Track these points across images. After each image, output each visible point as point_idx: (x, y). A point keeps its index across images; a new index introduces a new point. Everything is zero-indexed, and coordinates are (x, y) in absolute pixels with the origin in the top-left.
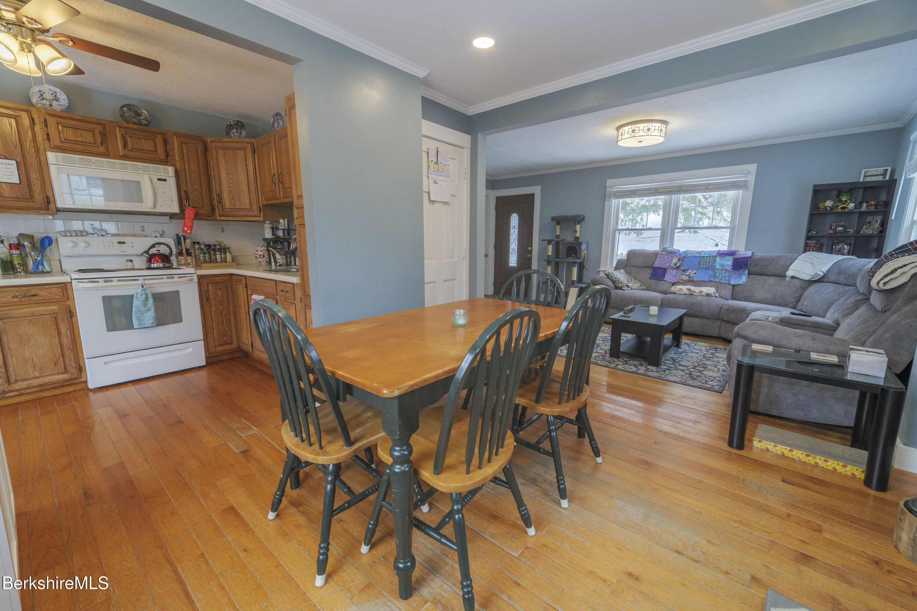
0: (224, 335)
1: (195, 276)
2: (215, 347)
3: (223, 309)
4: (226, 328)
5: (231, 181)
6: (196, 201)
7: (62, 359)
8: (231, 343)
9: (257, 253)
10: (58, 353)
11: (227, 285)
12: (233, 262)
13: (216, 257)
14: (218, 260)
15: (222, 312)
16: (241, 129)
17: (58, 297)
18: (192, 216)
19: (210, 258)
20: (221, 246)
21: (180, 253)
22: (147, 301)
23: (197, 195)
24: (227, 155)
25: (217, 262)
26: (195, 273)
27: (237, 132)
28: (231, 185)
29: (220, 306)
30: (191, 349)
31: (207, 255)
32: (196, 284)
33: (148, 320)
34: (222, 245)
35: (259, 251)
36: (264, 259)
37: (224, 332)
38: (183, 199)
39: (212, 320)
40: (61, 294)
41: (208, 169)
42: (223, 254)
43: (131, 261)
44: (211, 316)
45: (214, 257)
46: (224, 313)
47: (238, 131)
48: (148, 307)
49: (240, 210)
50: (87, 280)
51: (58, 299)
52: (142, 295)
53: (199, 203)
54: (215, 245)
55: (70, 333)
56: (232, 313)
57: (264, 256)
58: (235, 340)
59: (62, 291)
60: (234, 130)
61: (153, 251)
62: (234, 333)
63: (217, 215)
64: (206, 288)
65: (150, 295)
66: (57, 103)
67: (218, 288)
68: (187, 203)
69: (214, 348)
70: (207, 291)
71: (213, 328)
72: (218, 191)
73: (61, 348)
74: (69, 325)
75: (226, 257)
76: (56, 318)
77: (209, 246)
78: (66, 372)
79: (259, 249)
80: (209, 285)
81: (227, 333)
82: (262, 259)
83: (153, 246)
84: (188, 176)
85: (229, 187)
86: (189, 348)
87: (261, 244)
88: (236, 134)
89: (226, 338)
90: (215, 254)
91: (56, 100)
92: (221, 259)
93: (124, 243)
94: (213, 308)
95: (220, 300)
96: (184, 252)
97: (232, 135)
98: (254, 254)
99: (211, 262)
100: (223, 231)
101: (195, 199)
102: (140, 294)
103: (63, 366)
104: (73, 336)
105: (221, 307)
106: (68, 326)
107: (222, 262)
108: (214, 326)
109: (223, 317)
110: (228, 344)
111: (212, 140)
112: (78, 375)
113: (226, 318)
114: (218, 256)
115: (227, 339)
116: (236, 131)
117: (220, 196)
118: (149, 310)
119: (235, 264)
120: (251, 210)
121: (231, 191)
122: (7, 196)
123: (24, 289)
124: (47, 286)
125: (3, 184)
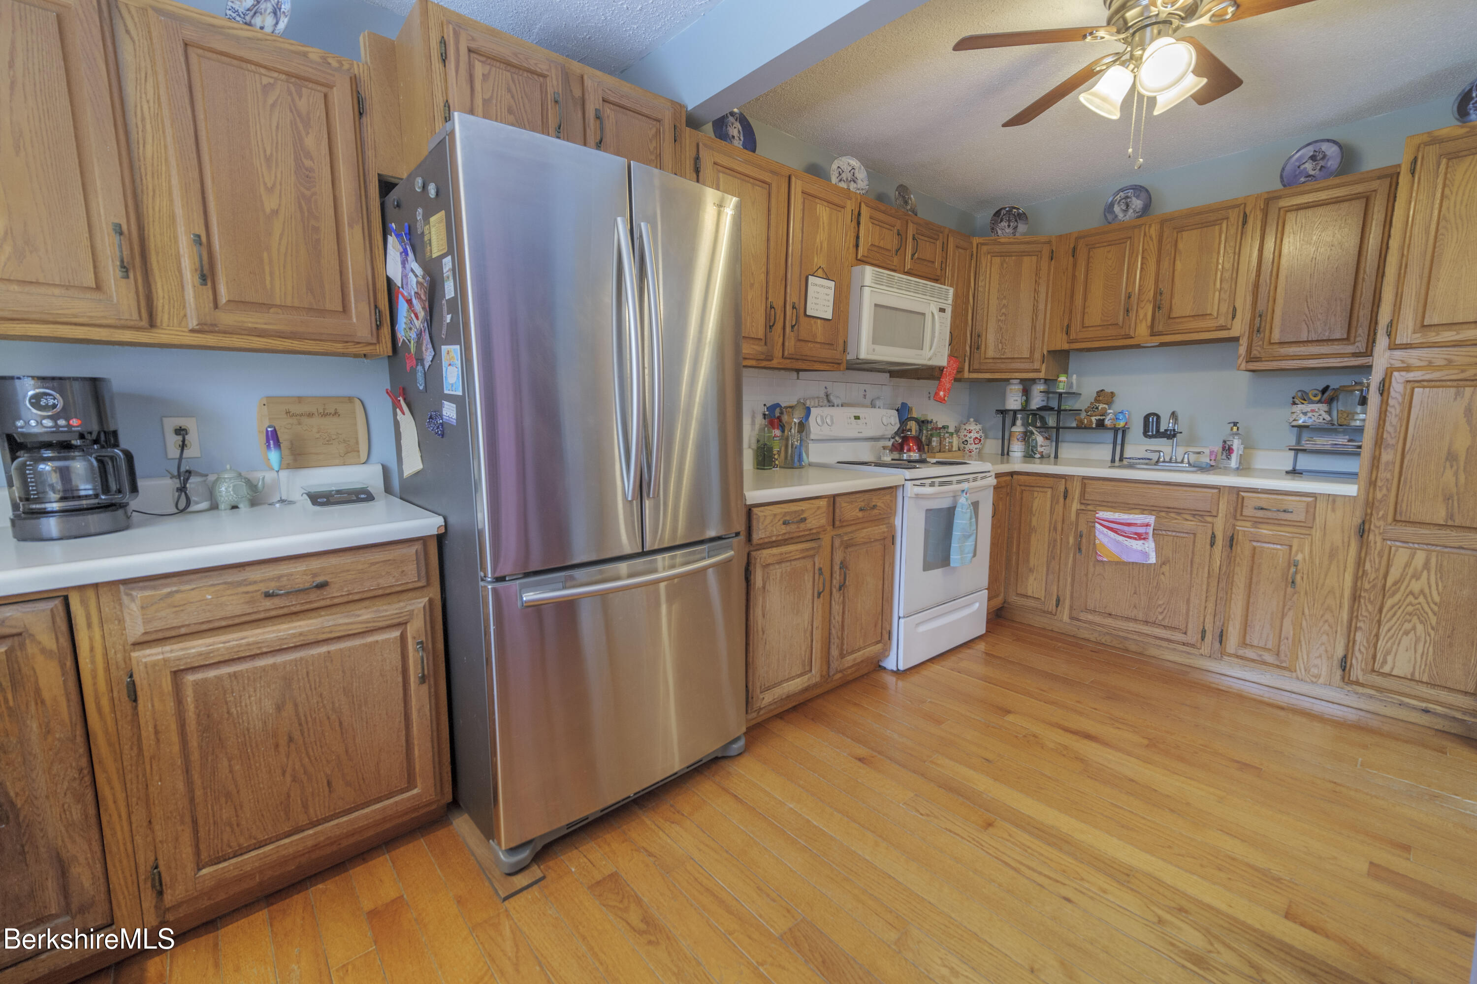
0: (996, 580)
5: (1004, 310)
16: (1016, 221)
18: (954, 372)
23: (957, 336)
24: (1005, 266)
27: (1009, 226)
28: (1003, 318)
30: (977, 605)
33: (968, 553)
40: (891, 504)
47: (1012, 224)
49: (1011, 361)
53: (957, 350)
55: (891, 573)
58: (1002, 589)
60: (1004, 224)
62: (1003, 577)
66: (855, 185)
72: (979, 328)
74: (891, 558)
78: (881, 640)
85: (999, 320)
86: (975, 603)
88: (1007, 230)
89: (997, 585)
91: (855, 182)
93: (859, 418)
97: (1000, 232)
101: (955, 343)
104: (892, 577)
106: (890, 561)
110: (997, 596)
111: (981, 240)
116: (1006, 224)
117: (981, 336)
120: (1031, 359)
121: (1001, 328)
122: (819, 340)
123: (867, 496)
124: (883, 492)
125: (819, 321)
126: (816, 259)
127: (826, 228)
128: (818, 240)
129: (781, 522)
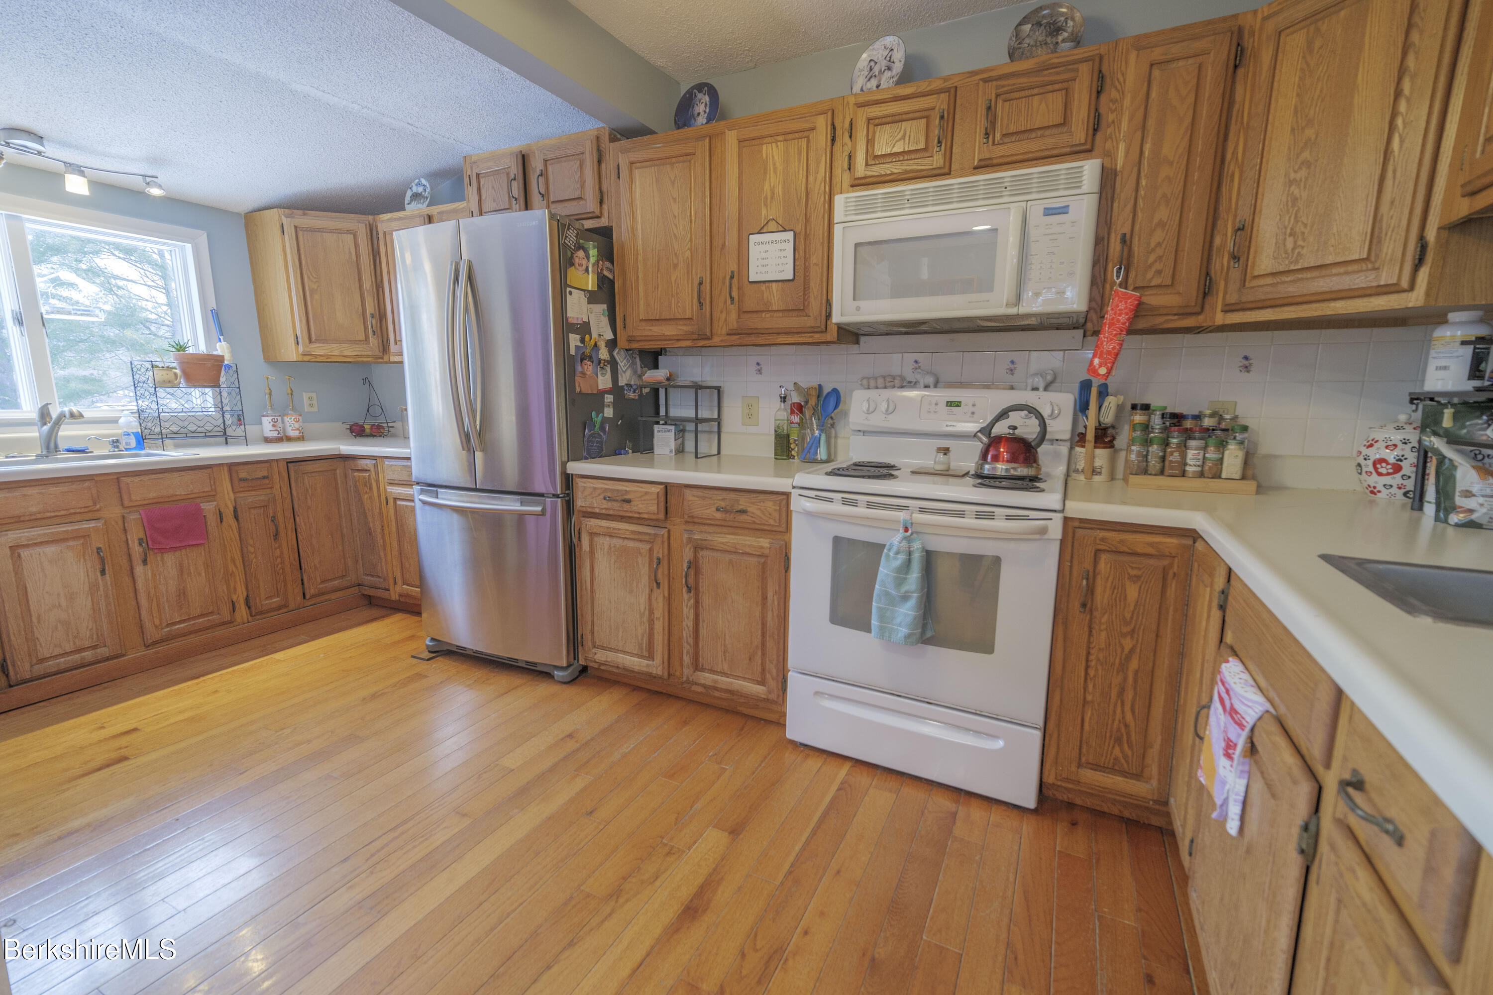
0: (1118, 740)
1: (1058, 518)
2: (1079, 766)
3: (1132, 651)
4: (1129, 717)
5: (1306, 155)
6: (1150, 266)
7: (760, 653)
8: (1138, 776)
9: (1365, 451)
10: (757, 641)
11: (1165, 572)
12: (1243, 478)
13: (1184, 456)
14: (1188, 468)
15: (1128, 658)
17: (772, 522)
18: (1123, 318)
19: (1163, 459)
20: (1221, 418)
21: (1079, 439)
22: (907, 573)
23: (1159, 244)
25: (1183, 474)
26: (1062, 511)
28: (1302, 173)
29: (1124, 635)
30: (1001, 743)
31: (1154, 448)
32: (1055, 548)
33: (900, 625)
34: (1228, 416)
35: (1382, 445)
36: (1397, 479)
37: (1119, 730)
38: (1110, 265)
39: (1086, 673)
40: (776, 515)
41: (1226, 139)
42: (1211, 449)
43: (946, 451)
44: (1087, 660)
45: (1176, 457)
46: (1134, 664)
48: (904, 588)
49: (1315, 273)
50: (812, 494)
51: (773, 526)
52: (897, 553)
53: (1159, 272)
54: (1198, 417)
55: (779, 604)
56: (1162, 674)
57: (1397, 468)
58: (1153, 770)
59: (780, 511)
61: (1001, 429)
62: (1157, 747)
63: (1219, 307)
64: (1088, 564)
65: (917, 556)
67: (1133, 572)
68: (1118, 277)
69: (1074, 768)
70: (1091, 577)
71: (1085, 702)
72: (1244, 213)
73: (763, 629)
74: (779, 586)
75: (1221, 460)
76: (764, 566)
77: (1177, 418)
78: (762, 683)
79: (1379, 435)
80: (1104, 557)
81: (1129, 737)
82: (1387, 480)
83: (1003, 414)
84: (1143, 182)
85: (1291, 182)
86: (994, 737)
87: (1403, 418)
89: (1122, 751)
90: (1183, 447)
92: (1203, 466)
93: (958, 404)
94: (1101, 638)
95: (1128, 616)
96: (1090, 436)
98: (1355, 454)
99: (1162, 472)
100: (1247, 368)
101: (1151, 260)
102: (895, 549)
103: (759, 669)
104: (782, 611)
105: (1128, 643)
106: (777, 589)
107: (1201, 475)
108: (1089, 698)
109: (1125, 679)
110: (1124, 774)
112: (778, 696)
113: (1135, 681)
114: (1191, 454)
115: (1125, 757)
117: (1244, 230)
118: (905, 598)
119: (1251, 485)
120: (1369, 260)
121: (1295, 200)
122: (775, 308)
123: (732, 495)
124: (762, 497)
125: (774, 284)
126: (764, 212)
127: (780, 168)
128: (767, 187)
129: (602, 497)
